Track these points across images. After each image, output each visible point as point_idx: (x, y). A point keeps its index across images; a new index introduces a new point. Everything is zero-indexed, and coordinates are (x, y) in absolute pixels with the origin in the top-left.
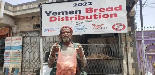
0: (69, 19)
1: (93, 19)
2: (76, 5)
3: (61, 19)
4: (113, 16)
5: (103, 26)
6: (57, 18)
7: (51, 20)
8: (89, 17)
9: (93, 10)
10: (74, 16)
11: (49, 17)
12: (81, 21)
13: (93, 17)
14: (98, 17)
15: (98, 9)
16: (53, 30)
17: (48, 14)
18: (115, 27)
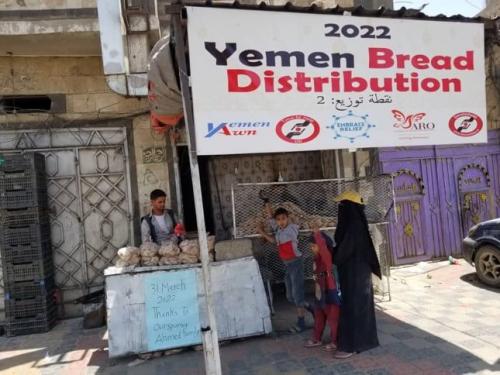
0: (310, 84)
1: (395, 93)
2: (334, 32)
3: (277, 85)
4: (452, 86)
5: (424, 120)
6: (262, 77)
7: (233, 86)
8: (381, 84)
9: (394, 58)
10: (330, 77)
11: (223, 69)
12: (355, 96)
13: (394, 85)
14: (408, 85)
15: (407, 57)
16: (247, 128)
17: (222, 59)
18: (458, 124)
